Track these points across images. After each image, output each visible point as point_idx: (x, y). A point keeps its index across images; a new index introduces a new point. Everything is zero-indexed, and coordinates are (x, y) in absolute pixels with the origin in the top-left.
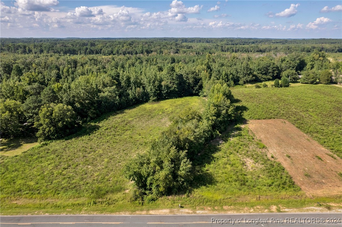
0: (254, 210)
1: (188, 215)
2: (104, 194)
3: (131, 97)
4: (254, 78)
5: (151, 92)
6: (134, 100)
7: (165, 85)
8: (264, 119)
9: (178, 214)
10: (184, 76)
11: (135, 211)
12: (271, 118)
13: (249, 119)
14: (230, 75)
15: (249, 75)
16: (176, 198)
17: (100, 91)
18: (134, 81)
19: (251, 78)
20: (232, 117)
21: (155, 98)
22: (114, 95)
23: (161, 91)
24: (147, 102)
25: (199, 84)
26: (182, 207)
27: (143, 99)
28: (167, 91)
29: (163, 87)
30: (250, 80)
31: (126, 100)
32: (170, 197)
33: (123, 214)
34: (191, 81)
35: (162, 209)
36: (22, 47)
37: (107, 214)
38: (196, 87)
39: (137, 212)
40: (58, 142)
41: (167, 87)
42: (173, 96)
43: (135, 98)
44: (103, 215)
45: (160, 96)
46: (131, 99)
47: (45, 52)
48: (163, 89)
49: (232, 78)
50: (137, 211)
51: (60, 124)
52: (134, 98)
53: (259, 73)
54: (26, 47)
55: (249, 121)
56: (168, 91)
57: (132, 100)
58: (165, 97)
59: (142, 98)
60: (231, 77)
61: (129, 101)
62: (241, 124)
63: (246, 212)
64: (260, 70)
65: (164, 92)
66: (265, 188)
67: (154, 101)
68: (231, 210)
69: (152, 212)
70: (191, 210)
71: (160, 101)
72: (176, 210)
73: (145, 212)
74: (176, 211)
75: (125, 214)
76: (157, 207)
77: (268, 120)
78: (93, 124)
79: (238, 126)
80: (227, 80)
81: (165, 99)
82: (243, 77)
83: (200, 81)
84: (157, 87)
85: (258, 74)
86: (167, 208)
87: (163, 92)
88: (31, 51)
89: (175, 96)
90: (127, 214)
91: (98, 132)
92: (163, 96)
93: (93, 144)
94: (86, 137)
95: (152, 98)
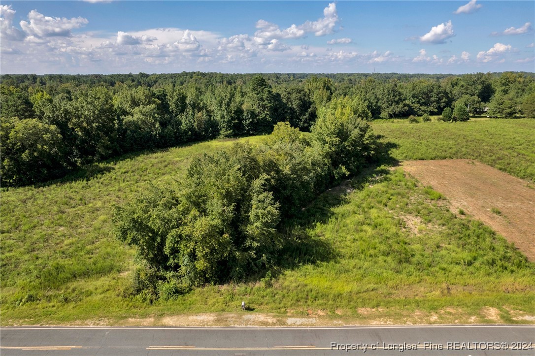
0: (441, 317)
1: (264, 328)
3: (183, 127)
4: (406, 108)
5: (222, 120)
6: (190, 132)
7: (248, 111)
8: (432, 159)
9: (236, 326)
10: (282, 96)
11: (126, 317)
12: (445, 158)
13: (403, 159)
15: (397, 103)
16: (240, 288)
17: (125, 113)
18: (192, 102)
19: (402, 108)
21: (229, 132)
22: (151, 120)
23: (240, 120)
24: (215, 138)
25: (310, 110)
26: (249, 309)
27: (209, 131)
28: (251, 120)
29: (245, 114)
30: (400, 112)
31: (175, 133)
32: (224, 288)
33: (91, 325)
34: (295, 105)
35: (196, 314)
37: (50, 324)
38: (305, 115)
39: (130, 319)
41: (253, 114)
42: (263, 131)
43: (191, 129)
44: (37, 327)
45: (238, 130)
46: (185, 130)
48: (244, 117)
50: (131, 317)
51: (25, 156)
52: (189, 130)
53: (414, 103)
55: (403, 162)
56: (253, 121)
57: (186, 132)
58: (248, 131)
59: (206, 130)
61: (179, 133)
62: (388, 165)
63: (420, 323)
64: (417, 97)
65: (247, 123)
66: (457, 268)
67: (228, 136)
68: (380, 317)
69: (168, 321)
70: (274, 317)
71: (239, 137)
72: (232, 315)
73: (152, 320)
74: (233, 319)
75: (98, 324)
76: (188, 309)
77: (440, 161)
78: (102, 165)
81: (248, 134)
82: (388, 107)
83: (311, 106)
84: (234, 113)
85: (412, 103)
86: (212, 312)
87: (244, 123)
89: (266, 131)
90: (103, 325)
91: (108, 175)
92: (246, 130)
93: (88, 194)
94: (81, 183)
95: (223, 132)
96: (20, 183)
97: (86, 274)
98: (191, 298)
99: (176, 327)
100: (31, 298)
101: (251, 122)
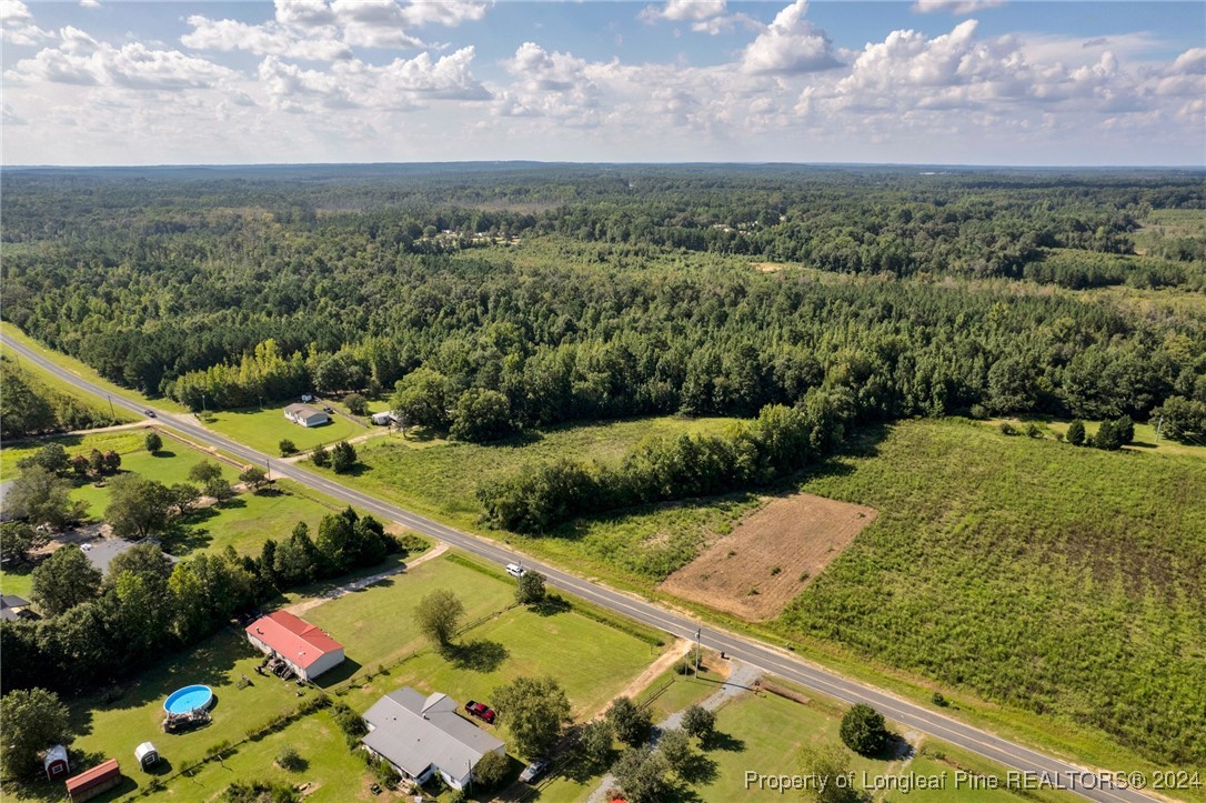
1: (506, 550)
2: (456, 511)
3: (638, 397)
6: (642, 405)
8: (834, 498)
9: (497, 546)
12: (852, 502)
13: (805, 491)
14: (937, 384)
15: (1015, 392)
16: (514, 535)
19: (1020, 402)
20: (744, 475)
21: (689, 409)
22: (601, 389)
23: (709, 395)
24: (672, 415)
26: (508, 543)
27: (665, 406)
28: (722, 397)
29: (717, 389)
30: (1013, 407)
31: (625, 404)
32: (509, 533)
35: (489, 538)
37: (442, 524)
39: (467, 532)
40: (472, 445)
41: (726, 390)
43: (647, 401)
44: (437, 523)
47: (633, 238)
48: (715, 393)
49: (940, 395)
51: (478, 421)
52: (643, 401)
55: (799, 494)
56: (725, 399)
57: (638, 403)
58: (717, 410)
59: (664, 404)
60: (937, 390)
61: (631, 404)
65: (718, 400)
67: (688, 414)
69: (477, 536)
70: (513, 548)
71: (701, 417)
72: (499, 542)
73: (472, 534)
74: (499, 544)
75: (456, 530)
77: (839, 503)
80: (922, 395)
81: (716, 414)
84: (703, 387)
86: (494, 539)
87: (714, 400)
88: (605, 234)
90: (458, 531)
92: (714, 409)
93: (506, 459)
94: (510, 448)
95: (683, 409)
96: (472, 441)
97: (465, 510)
98: (495, 532)
99: (477, 539)
100: (442, 513)
101: (722, 401)
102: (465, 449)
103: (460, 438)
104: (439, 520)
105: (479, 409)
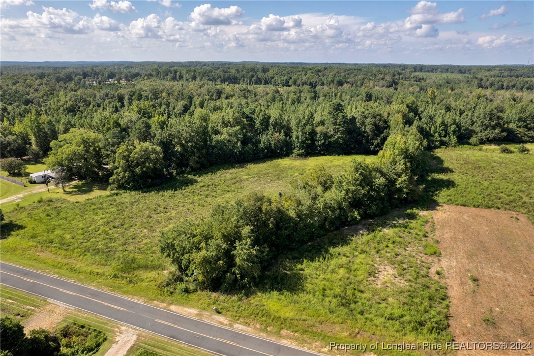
1: (220, 326)
2: (134, 269)
3: (262, 145)
4: (505, 134)
5: (297, 141)
6: (266, 150)
7: (321, 133)
8: (474, 206)
9: (206, 320)
10: (357, 120)
11: (153, 300)
12: (489, 208)
13: (444, 203)
14: (451, 125)
15: (494, 128)
16: (222, 297)
17: (217, 132)
18: (273, 122)
19: (498, 133)
20: (404, 194)
21: (301, 151)
22: (235, 139)
23: (313, 140)
24: (288, 156)
25: (382, 135)
26: (219, 313)
27: (283, 150)
28: (323, 141)
29: (318, 136)
30: (494, 138)
31: (254, 150)
32: (214, 295)
33: (135, 300)
34: (368, 128)
35: (189, 307)
36: (173, 72)
37: (119, 294)
38: (376, 139)
39: (155, 302)
40: (133, 193)
41: (326, 136)
42: (334, 151)
43: (269, 147)
44: (112, 294)
45: (311, 149)
46: (262, 148)
47: (198, 79)
49: (454, 132)
50: (156, 300)
52: (266, 148)
53: (520, 127)
54: (177, 72)
55: (442, 206)
56: (325, 142)
57: (263, 150)
58: (320, 151)
59: (281, 149)
60: (452, 129)
61: (257, 150)
62: (422, 208)
63: (313, 350)
64: (525, 121)
65: (319, 143)
66: (379, 321)
67: (300, 155)
68: (291, 338)
69: (173, 308)
70: (229, 321)
71: (310, 157)
72: (207, 313)
73: (165, 305)
74: (207, 316)
75: (139, 300)
76: (186, 304)
77: (483, 210)
78: (190, 177)
79: (415, 211)
80: (443, 133)
81: (319, 154)
82: (481, 132)
83: (385, 131)
84: (308, 135)
85: (517, 127)
86: (198, 308)
87: (317, 143)
88: (182, 78)
89: (337, 152)
90: (141, 302)
91: (191, 188)
92: (317, 150)
93: (171, 203)
94: (170, 192)
95: (296, 151)
96: (134, 188)
97: (146, 267)
99: (175, 312)
100: (116, 276)
101: (323, 144)
102: (127, 197)
103: (121, 187)
104: (114, 288)
105: (137, 159)
